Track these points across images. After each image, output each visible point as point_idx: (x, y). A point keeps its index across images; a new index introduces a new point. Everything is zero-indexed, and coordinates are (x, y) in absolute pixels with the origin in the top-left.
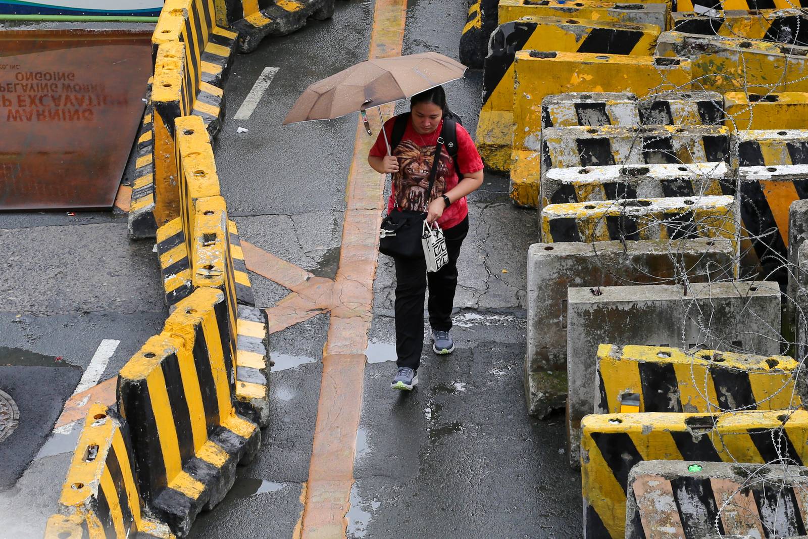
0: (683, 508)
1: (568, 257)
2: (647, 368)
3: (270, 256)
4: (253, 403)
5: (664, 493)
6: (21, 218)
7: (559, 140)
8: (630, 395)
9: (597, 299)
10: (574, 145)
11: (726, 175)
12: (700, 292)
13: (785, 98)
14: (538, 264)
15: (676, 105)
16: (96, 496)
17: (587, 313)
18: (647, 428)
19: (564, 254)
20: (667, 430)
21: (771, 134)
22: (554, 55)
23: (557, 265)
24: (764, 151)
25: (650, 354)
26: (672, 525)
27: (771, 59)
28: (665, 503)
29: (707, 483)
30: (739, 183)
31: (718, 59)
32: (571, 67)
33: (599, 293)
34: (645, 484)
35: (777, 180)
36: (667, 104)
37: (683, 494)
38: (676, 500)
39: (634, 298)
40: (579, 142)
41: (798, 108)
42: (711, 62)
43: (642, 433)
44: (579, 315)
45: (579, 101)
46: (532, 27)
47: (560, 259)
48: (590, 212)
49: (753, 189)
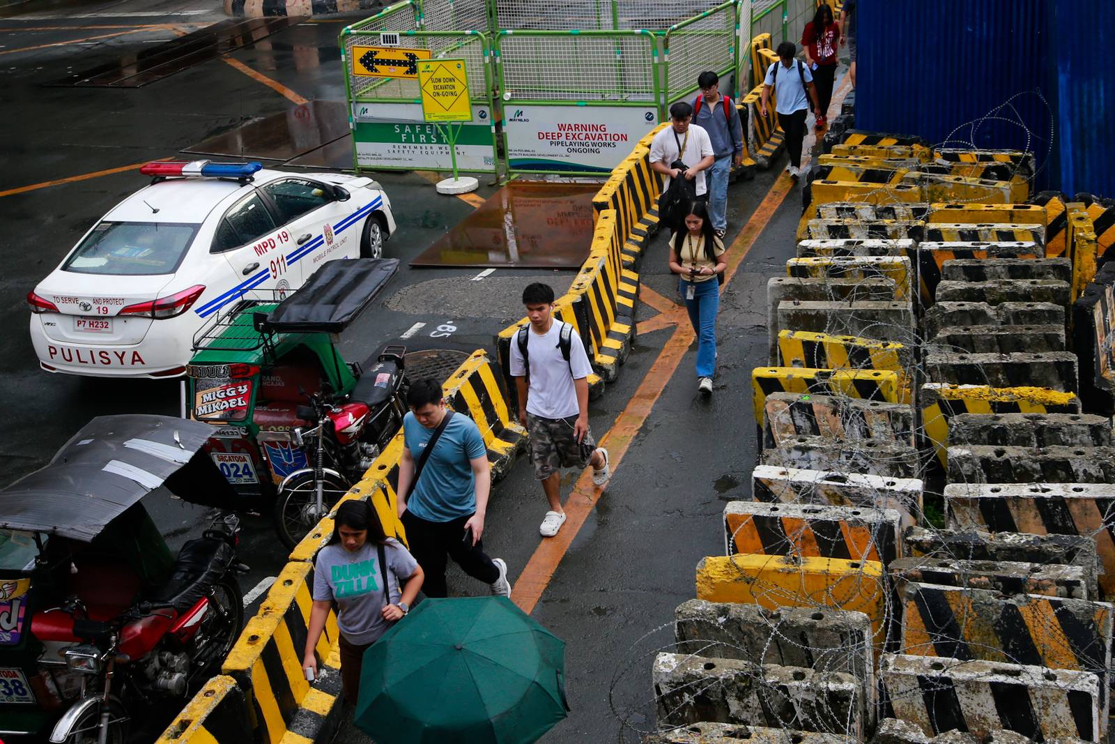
0: (796, 422)
1: (790, 285)
2: (808, 345)
3: (657, 294)
4: (605, 366)
5: (785, 412)
6: (528, 271)
7: (817, 226)
8: (798, 361)
9: (796, 307)
10: (825, 229)
11: (910, 246)
12: (860, 305)
13: (967, 207)
14: (772, 289)
15: (899, 210)
16: (453, 396)
17: (789, 315)
18: (790, 376)
19: (788, 283)
20: (801, 378)
21: (952, 226)
22: (836, 183)
23: (784, 290)
24: (944, 235)
25: (811, 336)
26: (790, 433)
27: (972, 187)
28: (785, 418)
29: (810, 406)
30: (918, 252)
31: (940, 187)
32: (844, 189)
33: (798, 304)
34: (773, 405)
35: (942, 250)
36: (893, 209)
37: (796, 413)
38: (792, 417)
39: (818, 308)
40: (828, 226)
41: (976, 212)
42: (936, 190)
43: (787, 378)
44: (784, 316)
45: (839, 206)
46: (830, 168)
47: (785, 286)
48: (816, 262)
49: (928, 255)
